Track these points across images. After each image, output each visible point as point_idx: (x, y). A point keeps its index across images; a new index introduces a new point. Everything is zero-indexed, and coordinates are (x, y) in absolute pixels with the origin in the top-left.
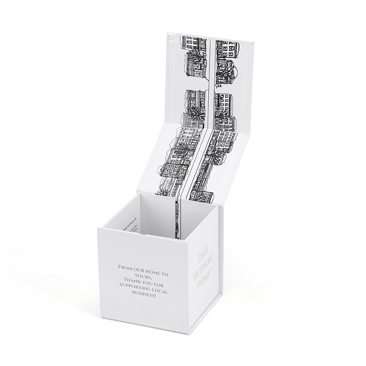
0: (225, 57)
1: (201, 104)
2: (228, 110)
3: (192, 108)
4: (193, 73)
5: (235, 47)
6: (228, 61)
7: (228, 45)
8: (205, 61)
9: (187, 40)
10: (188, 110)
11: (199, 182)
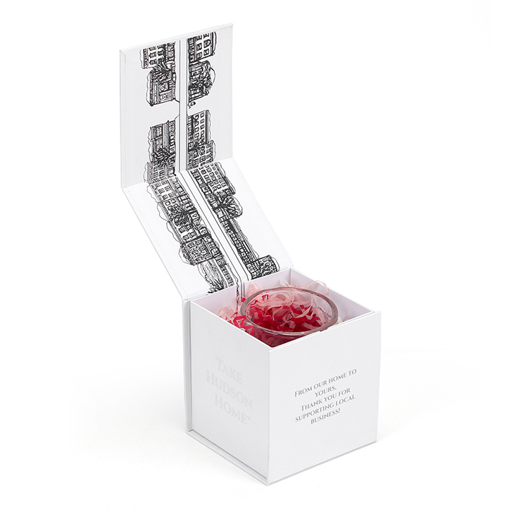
0: (200, 58)
1: (170, 140)
2: (204, 135)
3: (158, 151)
4: (158, 99)
5: (211, 40)
6: (203, 63)
7: (202, 41)
8: (174, 75)
9: (149, 52)
10: (154, 156)
11: (242, 250)
